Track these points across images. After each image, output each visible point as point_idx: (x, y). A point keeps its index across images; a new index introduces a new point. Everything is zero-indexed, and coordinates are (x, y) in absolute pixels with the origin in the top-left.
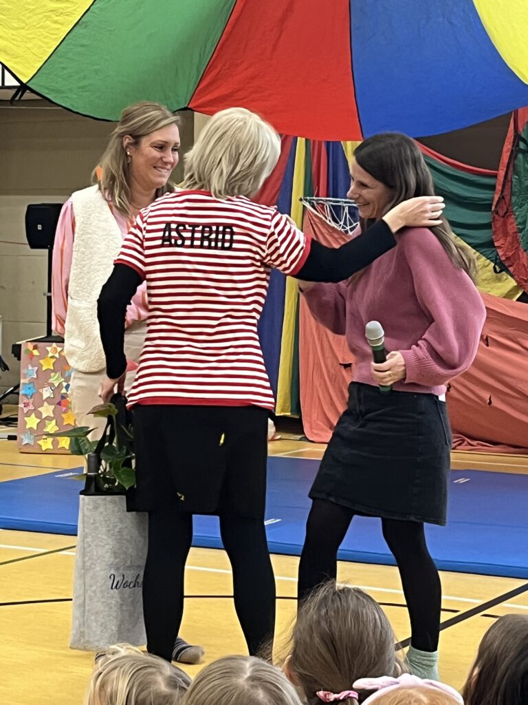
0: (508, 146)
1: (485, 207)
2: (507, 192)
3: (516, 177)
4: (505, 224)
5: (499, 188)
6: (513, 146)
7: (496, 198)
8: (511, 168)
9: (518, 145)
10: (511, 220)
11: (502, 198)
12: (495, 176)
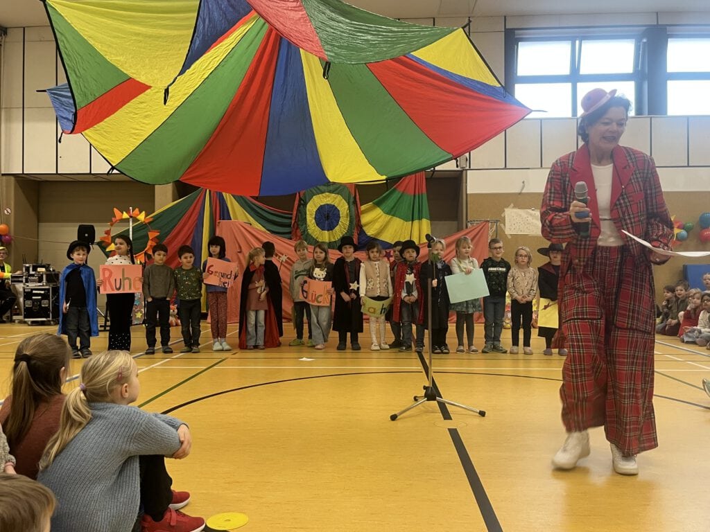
0: (296, 203)
1: (289, 226)
2: (298, 220)
3: (300, 214)
4: (296, 232)
5: (294, 218)
6: (299, 202)
7: (293, 222)
8: (299, 211)
9: (301, 202)
10: (298, 230)
11: (295, 222)
12: (292, 214)
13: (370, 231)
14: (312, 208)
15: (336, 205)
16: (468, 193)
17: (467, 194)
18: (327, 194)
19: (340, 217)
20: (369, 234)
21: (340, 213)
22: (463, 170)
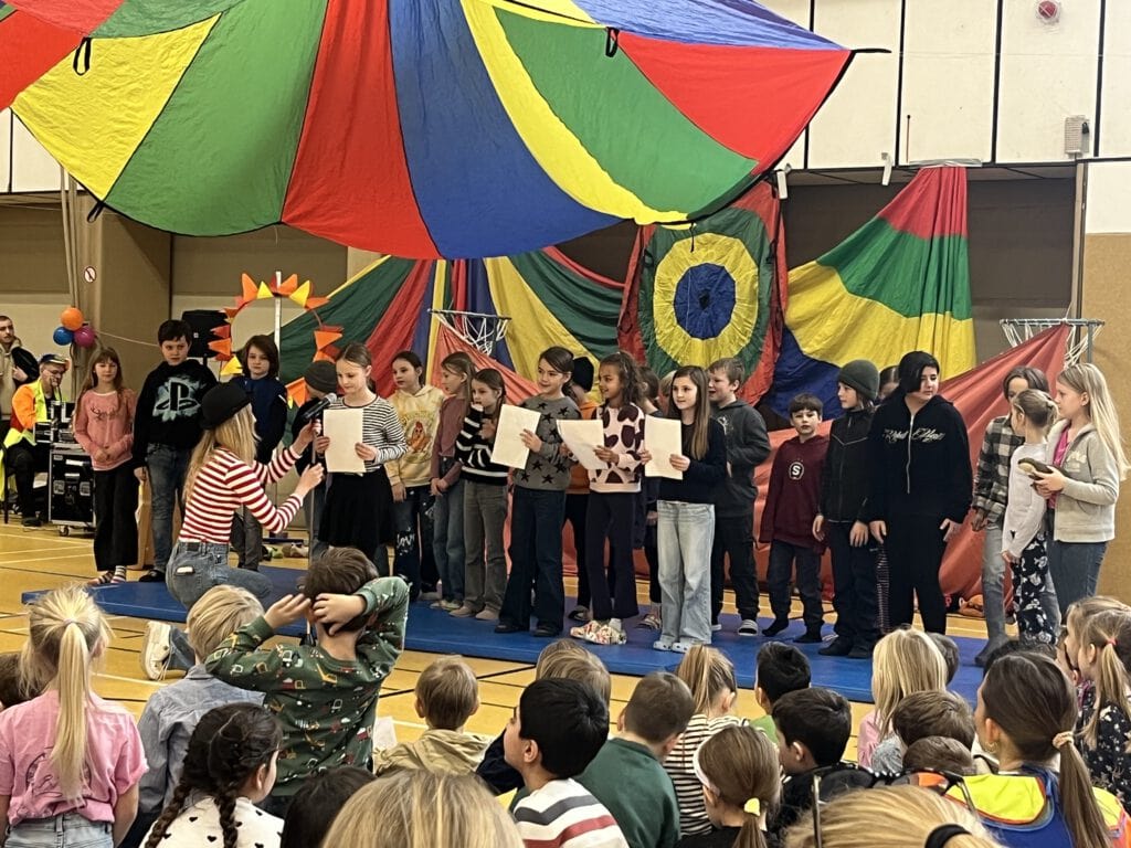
0: (634, 259)
1: (611, 321)
2: (633, 306)
3: (642, 292)
4: (631, 339)
5: (625, 302)
6: (639, 260)
7: (622, 312)
8: (638, 282)
9: (643, 258)
10: (637, 336)
11: (627, 313)
12: (621, 289)
13: (811, 344)
14: (668, 275)
15: (727, 268)
16: (1088, 231)
17: (1083, 236)
18: (708, 235)
19: (734, 301)
20: (806, 350)
21: (737, 289)
22: (1077, 162)
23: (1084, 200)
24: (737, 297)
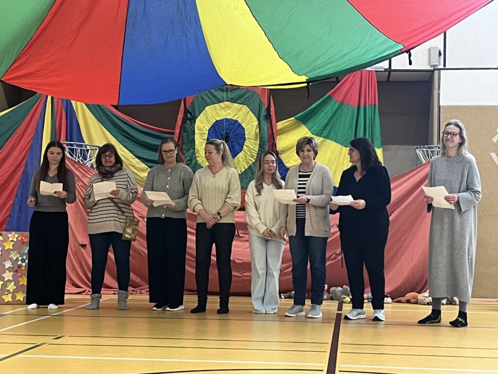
0: (180, 116)
3: (185, 134)
6: (184, 116)
9: (187, 115)
14: (203, 125)
15: (239, 121)
16: (441, 105)
17: (439, 107)
18: (227, 103)
19: (245, 139)
21: (246, 132)
22: (435, 70)
23: (439, 89)
24: (246, 136)
